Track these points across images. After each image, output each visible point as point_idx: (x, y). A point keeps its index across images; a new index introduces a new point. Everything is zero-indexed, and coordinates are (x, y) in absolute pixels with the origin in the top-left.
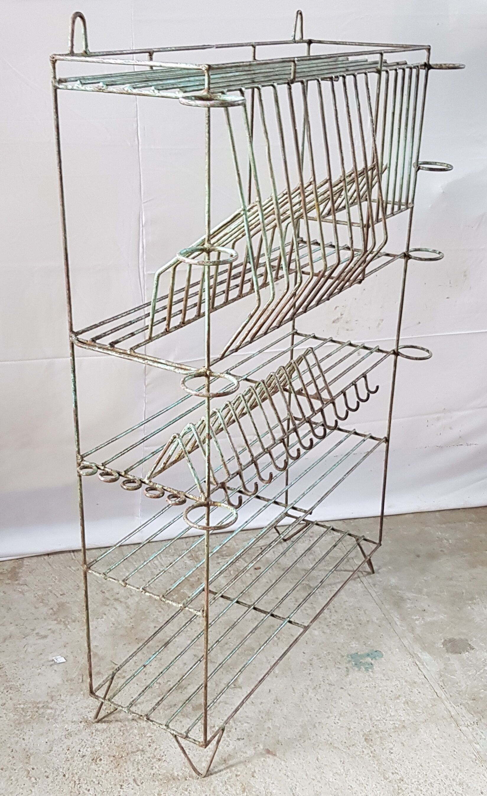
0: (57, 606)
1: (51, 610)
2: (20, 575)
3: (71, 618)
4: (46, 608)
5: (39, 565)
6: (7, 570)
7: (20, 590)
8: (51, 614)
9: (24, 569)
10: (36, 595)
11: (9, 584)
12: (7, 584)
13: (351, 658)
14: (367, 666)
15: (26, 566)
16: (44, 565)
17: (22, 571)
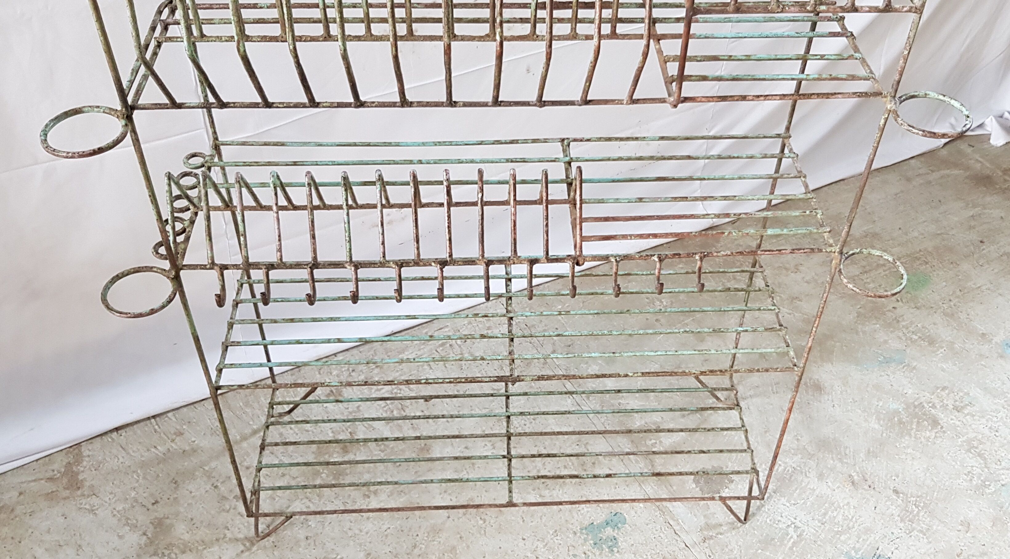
0: (151, 528)
1: (145, 537)
2: (80, 477)
3: (179, 547)
4: (135, 536)
5: (107, 453)
6: (59, 472)
7: (87, 507)
8: (146, 545)
9: (85, 463)
10: (115, 513)
11: (68, 498)
12: (65, 499)
13: (587, 534)
14: (610, 544)
15: (87, 459)
16: (114, 451)
17: (82, 469)
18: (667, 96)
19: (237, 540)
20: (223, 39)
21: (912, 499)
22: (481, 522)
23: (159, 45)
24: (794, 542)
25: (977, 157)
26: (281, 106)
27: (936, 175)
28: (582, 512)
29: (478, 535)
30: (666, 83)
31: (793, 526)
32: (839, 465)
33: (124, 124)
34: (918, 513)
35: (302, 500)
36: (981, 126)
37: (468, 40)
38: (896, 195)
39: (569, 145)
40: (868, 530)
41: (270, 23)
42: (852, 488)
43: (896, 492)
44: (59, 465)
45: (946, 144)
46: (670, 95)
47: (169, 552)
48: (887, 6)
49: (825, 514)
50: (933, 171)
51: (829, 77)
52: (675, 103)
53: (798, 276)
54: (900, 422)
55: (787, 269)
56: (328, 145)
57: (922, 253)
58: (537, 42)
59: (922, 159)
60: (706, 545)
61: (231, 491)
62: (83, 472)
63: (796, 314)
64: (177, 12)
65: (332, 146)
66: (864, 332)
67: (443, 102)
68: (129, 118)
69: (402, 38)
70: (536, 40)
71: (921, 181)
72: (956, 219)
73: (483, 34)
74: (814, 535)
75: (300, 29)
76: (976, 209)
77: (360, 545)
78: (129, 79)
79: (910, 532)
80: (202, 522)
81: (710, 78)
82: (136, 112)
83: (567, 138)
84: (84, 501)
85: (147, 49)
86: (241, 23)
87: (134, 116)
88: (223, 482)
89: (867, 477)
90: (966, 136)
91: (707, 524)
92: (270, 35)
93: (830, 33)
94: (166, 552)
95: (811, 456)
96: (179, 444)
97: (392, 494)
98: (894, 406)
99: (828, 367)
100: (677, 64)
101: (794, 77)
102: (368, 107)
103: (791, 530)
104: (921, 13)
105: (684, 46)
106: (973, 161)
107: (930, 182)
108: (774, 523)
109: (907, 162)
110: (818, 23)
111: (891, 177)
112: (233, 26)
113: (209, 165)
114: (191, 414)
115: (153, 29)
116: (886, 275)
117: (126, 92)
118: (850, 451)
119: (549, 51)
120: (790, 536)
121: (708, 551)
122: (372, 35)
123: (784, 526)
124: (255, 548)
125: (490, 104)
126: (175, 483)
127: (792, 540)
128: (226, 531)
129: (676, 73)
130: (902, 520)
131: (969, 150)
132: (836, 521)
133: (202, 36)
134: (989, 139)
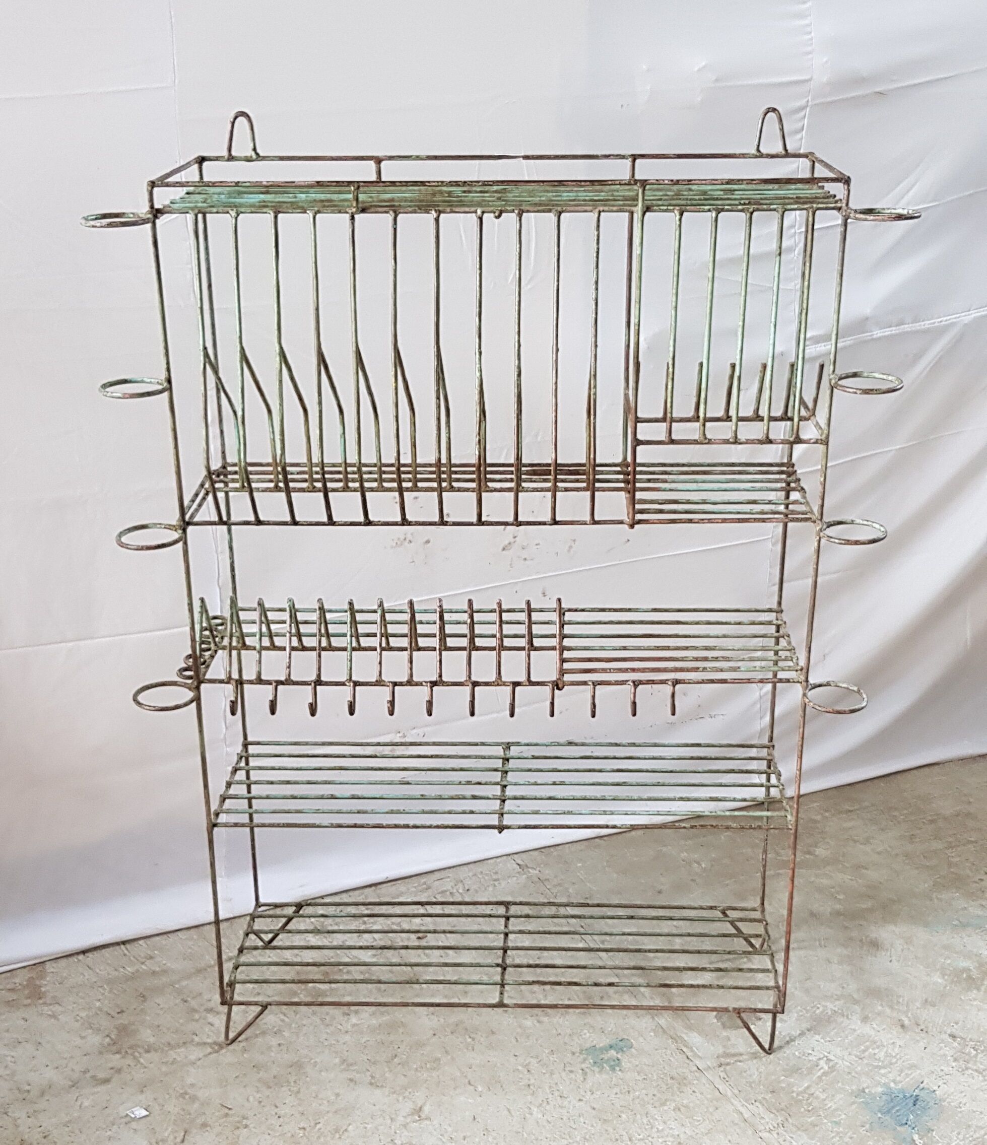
0: (115, 1032)
1: (108, 1039)
2: (43, 989)
3: (143, 1048)
4: (98, 1037)
5: (73, 970)
6: (21, 985)
7: (49, 1013)
8: (109, 1045)
9: (48, 978)
11: (29, 1005)
12: (25, 1006)
13: (587, 1054)
14: (612, 1063)
15: (51, 975)
16: (80, 969)
17: (45, 983)
19: (205, 1044)
21: (971, 1043)
22: (470, 1040)
24: (824, 1073)
28: (584, 1036)
29: (465, 1050)
31: (825, 1059)
32: (888, 1011)
34: (976, 1056)
35: (277, 1014)
40: (913, 1067)
42: (901, 1030)
43: (953, 1037)
44: (20, 979)
47: (132, 1051)
49: (864, 1051)
53: (868, 848)
54: (970, 977)
55: (855, 841)
60: (722, 1069)
61: (202, 1005)
62: (46, 985)
63: (860, 881)
66: (940, 900)
67: (436, 522)
68: (184, 533)
69: (408, 490)
74: (848, 1067)
77: (337, 1053)
78: (190, 501)
79: (963, 1070)
80: (168, 1029)
82: (190, 527)
84: (46, 1008)
87: (188, 531)
88: (193, 998)
89: (921, 1022)
91: (724, 1052)
94: (130, 1051)
95: (856, 1002)
96: (150, 965)
97: (374, 1013)
98: (964, 964)
99: (892, 927)
102: (375, 525)
103: (822, 1063)
108: (804, 1055)
114: (164, 942)
116: (976, 851)
117: (186, 511)
118: (903, 1000)
120: (819, 1067)
121: (723, 1075)
122: (383, 488)
123: (814, 1059)
124: (224, 1051)
125: (475, 523)
126: (143, 996)
127: (822, 1071)
128: (194, 1037)
130: (955, 1060)
132: (877, 1057)
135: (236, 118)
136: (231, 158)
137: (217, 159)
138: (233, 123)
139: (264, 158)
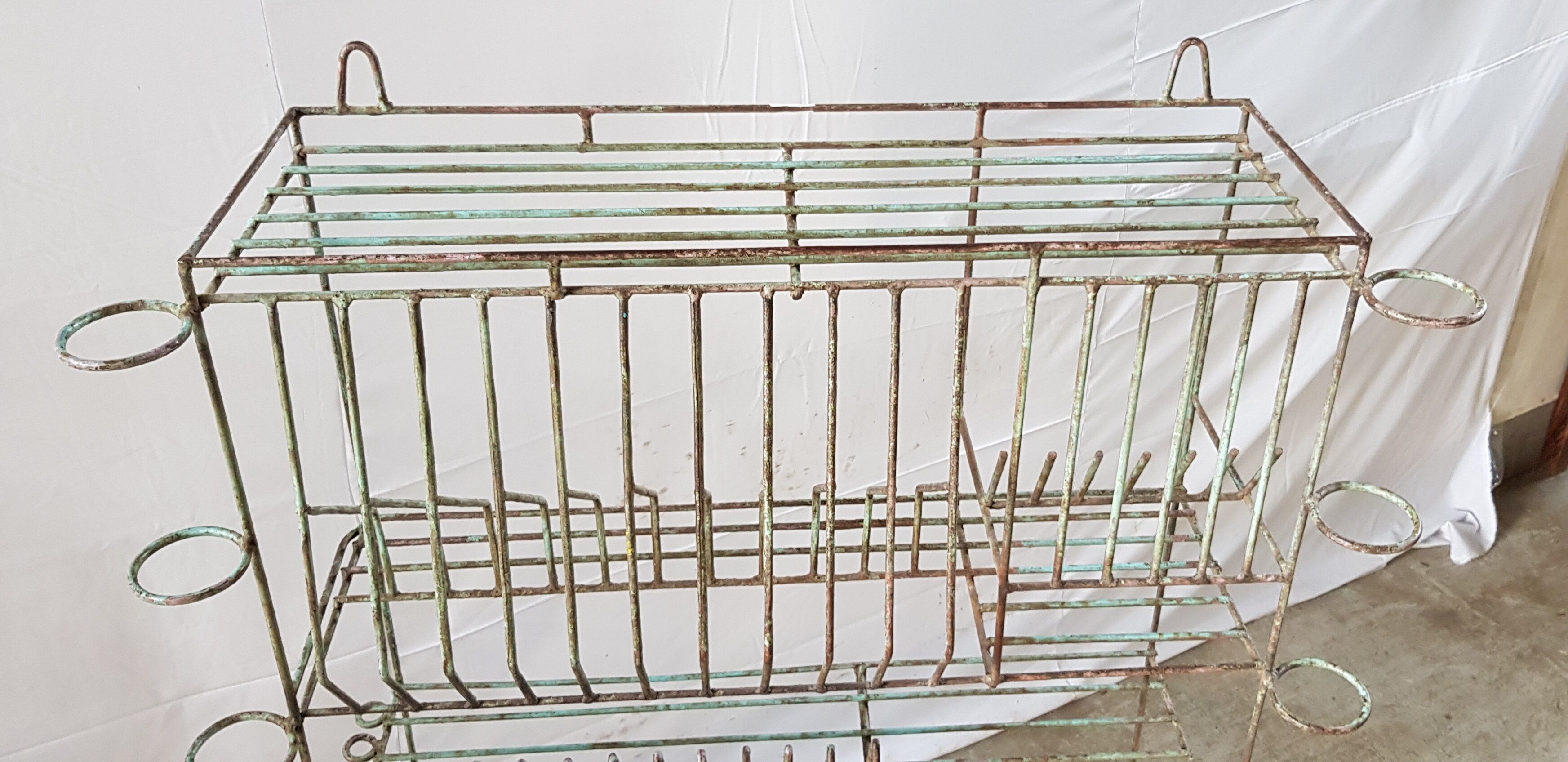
18: (984, 673)
20: (422, 596)
23: (339, 608)
25: (1434, 581)
26: (492, 705)
27: (1380, 611)
30: (982, 647)
33: (292, 741)
36: (1437, 534)
37: (732, 585)
38: (1326, 644)
39: (864, 673)
41: (483, 566)
45: (1389, 563)
46: (987, 673)
48: (1246, 576)
50: (1374, 606)
51: (1187, 636)
52: (993, 684)
56: (546, 685)
57: (1366, 738)
58: (818, 584)
59: (1359, 587)
64: (364, 550)
65: (552, 685)
67: (698, 691)
68: (298, 729)
69: (647, 586)
70: (816, 582)
71: (1360, 622)
72: (1410, 681)
73: (751, 576)
75: (520, 577)
76: (1438, 665)
78: (299, 665)
81: (1038, 641)
82: (306, 719)
83: (863, 664)
85: (323, 612)
86: (444, 568)
87: (305, 724)
90: (1417, 549)
92: (482, 589)
93: (1188, 563)
100: (995, 614)
101: (1143, 637)
102: (603, 701)
104: (1291, 582)
105: (999, 624)
106: (1427, 589)
107: (1371, 624)
109: (1338, 592)
110: (1174, 544)
111: (1318, 615)
112: (432, 574)
113: (389, 722)
115: (332, 580)
117: (295, 686)
119: (830, 656)
122: (610, 584)
125: (757, 691)
129: (993, 635)
131: (1423, 571)
133: (396, 594)
134: (1449, 553)
135: (348, 53)
136: (345, 110)
137: (323, 111)
138: (344, 61)
139: (401, 110)
